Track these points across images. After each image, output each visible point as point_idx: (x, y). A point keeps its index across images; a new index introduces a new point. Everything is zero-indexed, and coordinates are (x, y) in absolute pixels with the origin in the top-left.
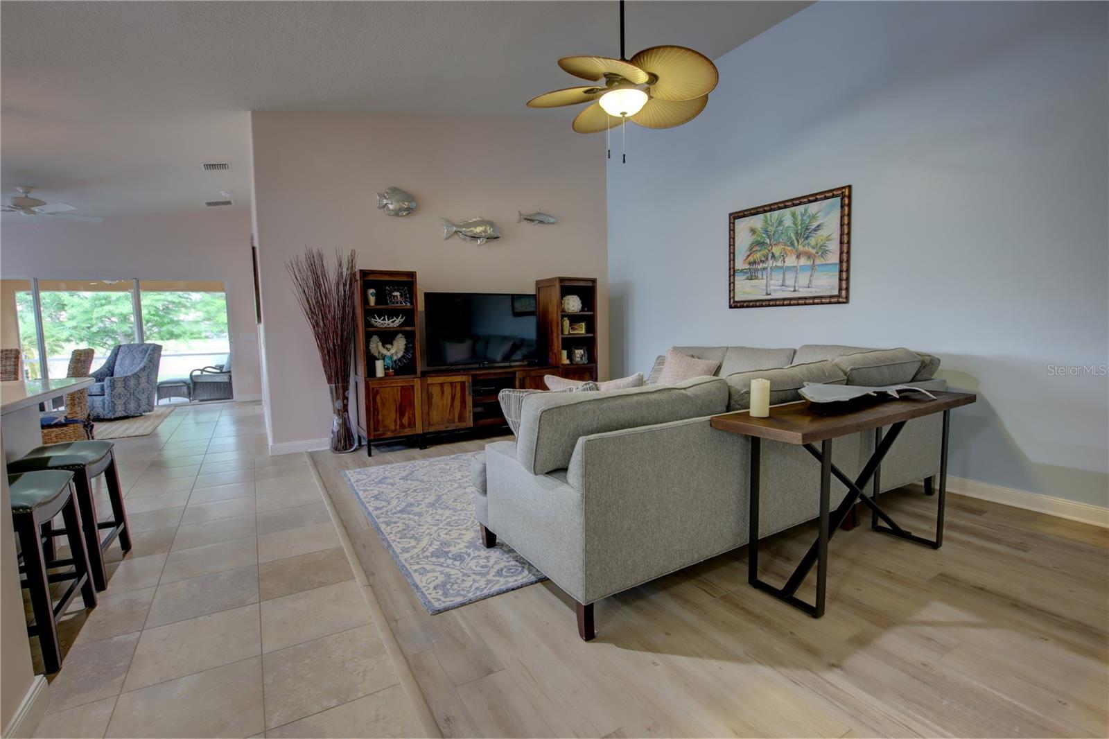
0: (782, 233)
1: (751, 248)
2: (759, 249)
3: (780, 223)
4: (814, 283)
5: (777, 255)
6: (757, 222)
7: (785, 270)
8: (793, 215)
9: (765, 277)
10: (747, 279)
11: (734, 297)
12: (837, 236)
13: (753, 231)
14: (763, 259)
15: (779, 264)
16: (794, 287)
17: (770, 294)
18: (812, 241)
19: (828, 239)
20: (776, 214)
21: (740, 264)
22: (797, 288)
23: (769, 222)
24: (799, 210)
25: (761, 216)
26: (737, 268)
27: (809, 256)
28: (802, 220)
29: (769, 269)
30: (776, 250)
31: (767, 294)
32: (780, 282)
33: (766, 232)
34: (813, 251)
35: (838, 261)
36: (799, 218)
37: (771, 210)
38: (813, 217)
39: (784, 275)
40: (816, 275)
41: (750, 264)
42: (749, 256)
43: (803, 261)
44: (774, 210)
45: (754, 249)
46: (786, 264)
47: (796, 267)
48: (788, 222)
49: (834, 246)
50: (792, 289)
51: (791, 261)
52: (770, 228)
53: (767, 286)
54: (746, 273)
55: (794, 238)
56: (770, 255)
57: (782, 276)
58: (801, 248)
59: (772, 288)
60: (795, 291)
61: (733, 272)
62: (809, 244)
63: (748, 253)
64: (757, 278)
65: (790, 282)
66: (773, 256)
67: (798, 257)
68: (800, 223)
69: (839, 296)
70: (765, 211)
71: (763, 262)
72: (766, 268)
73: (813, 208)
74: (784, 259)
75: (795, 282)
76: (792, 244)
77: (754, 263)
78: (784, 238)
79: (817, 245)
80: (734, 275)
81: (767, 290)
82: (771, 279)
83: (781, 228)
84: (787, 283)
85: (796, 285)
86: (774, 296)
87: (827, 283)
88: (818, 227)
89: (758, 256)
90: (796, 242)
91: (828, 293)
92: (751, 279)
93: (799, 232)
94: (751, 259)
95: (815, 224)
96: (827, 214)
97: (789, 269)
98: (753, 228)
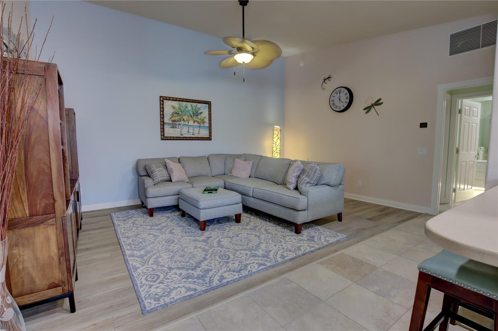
0: (187, 111)
1: (173, 114)
2: (177, 115)
3: (186, 107)
4: (200, 132)
5: (185, 119)
6: (176, 104)
7: (189, 126)
8: (192, 106)
9: (180, 128)
10: (171, 127)
11: (164, 135)
12: (207, 117)
13: (174, 107)
14: (179, 120)
15: (186, 123)
16: (193, 133)
17: (183, 135)
18: (199, 117)
19: (205, 117)
20: (184, 103)
21: (166, 120)
22: (194, 134)
23: (181, 106)
24: (194, 104)
25: (178, 102)
26: (165, 121)
27: (198, 123)
28: (195, 108)
29: (182, 125)
30: (185, 118)
31: (181, 135)
32: (187, 131)
33: (180, 109)
34: (200, 121)
35: (208, 126)
36: (194, 108)
37: (182, 101)
38: (199, 109)
39: (189, 128)
40: (201, 130)
41: (172, 121)
42: (172, 118)
43: (196, 124)
44: (184, 101)
45: (174, 115)
46: (189, 124)
47: (193, 125)
48: (190, 108)
49: (207, 120)
50: (192, 134)
51: (191, 123)
52: (181, 108)
53: (181, 132)
54: (170, 125)
55: (192, 115)
56: (182, 119)
57: (188, 128)
58: (195, 119)
59: (183, 132)
60: (193, 134)
61: (163, 124)
62: (198, 118)
63: (171, 116)
64: (176, 128)
65: (191, 131)
66: (183, 120)
67: (194, 122)
68: (194, 109)
69: (209, 138)
70: (180, 101)
71: (179, 121)
72: (181, 124)
73: (199, 105)
74: (188, 122)
75: (193, 131)
76: (191, 116)
77: (175, 121)
78: (188, 114)
79: (201, 119)
80: (163, 125)
81: (181, 133)
82: (183, 129)
83: (187, 109)
84: (190, 131)
85: (194, 132)
86: (184, 136)
87: (204, 133)
88: (201, 112)
89: (176, 118)
90: (193, 116)
91: (206, 136)
92: (173, 128)
93: (194, 113)
94: (173, 119)
95: (200, 112)
96: (204, 109)
97: (191, 126)
98: (174, 106)
